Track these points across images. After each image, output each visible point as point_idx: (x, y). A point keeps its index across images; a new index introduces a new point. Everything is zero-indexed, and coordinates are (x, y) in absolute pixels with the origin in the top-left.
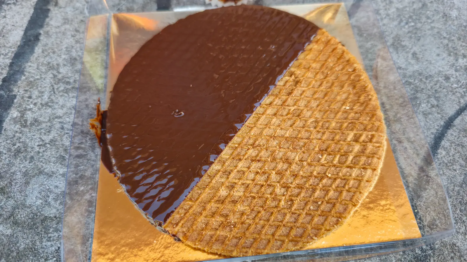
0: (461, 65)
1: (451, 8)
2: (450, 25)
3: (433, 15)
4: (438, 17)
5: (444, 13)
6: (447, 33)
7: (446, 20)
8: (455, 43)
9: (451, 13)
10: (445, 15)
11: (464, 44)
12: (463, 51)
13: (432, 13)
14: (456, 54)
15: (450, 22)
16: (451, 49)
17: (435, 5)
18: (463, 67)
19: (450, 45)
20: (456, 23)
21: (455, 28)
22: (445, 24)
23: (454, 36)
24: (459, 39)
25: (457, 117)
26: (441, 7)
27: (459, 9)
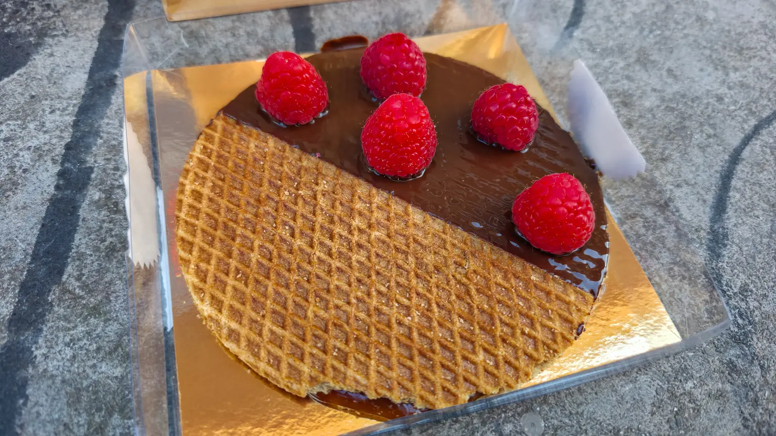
0: (735, 80)
1: (704, 9)
2: (708, 31)
3: (684, 19)
4: (690, 21)
5: (698, 16)
6: (706, 40)
7: (702, 25)
8: (719, 53)
9: (706, 15)
10: (699, 19)
11: (732, 54)
12: (732, 63)
13: (681, 17)
14: (724, 67)
15: (708, 27)
16: (718, 62)
17: (683, 6)
18: (737, 83)
19: (714, 56)
20: (715, 27)
21: (715, 33)
22: (701, 30)
23: (717, 44)
24: (724, 48)
25: (744, 149)
26: (692, 9)
27: (715, 9)
